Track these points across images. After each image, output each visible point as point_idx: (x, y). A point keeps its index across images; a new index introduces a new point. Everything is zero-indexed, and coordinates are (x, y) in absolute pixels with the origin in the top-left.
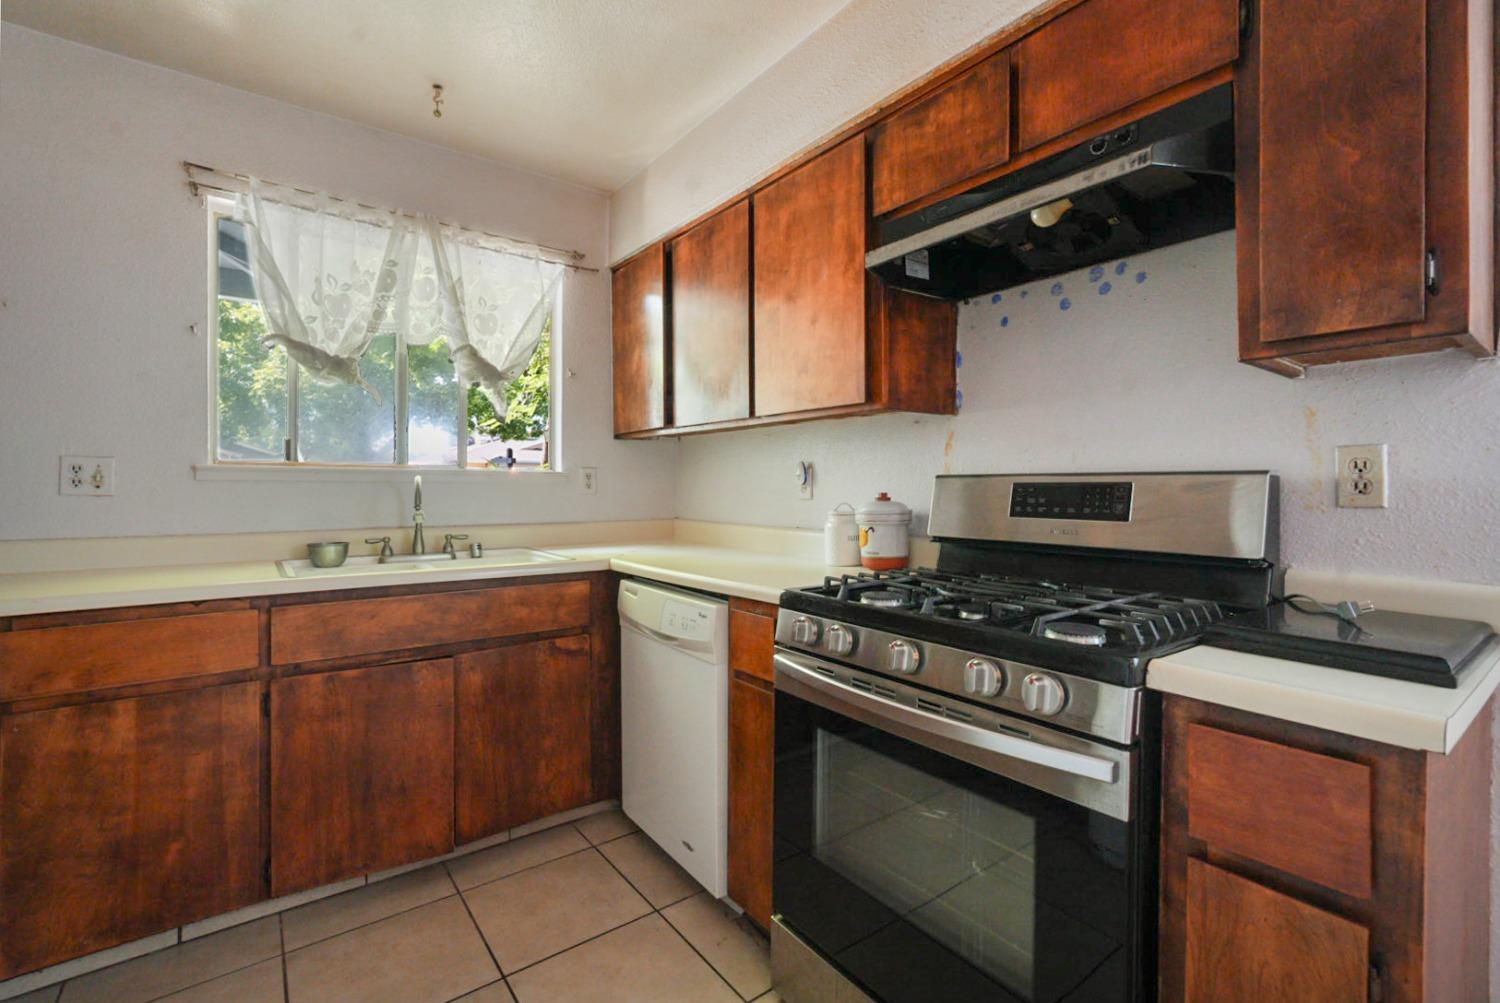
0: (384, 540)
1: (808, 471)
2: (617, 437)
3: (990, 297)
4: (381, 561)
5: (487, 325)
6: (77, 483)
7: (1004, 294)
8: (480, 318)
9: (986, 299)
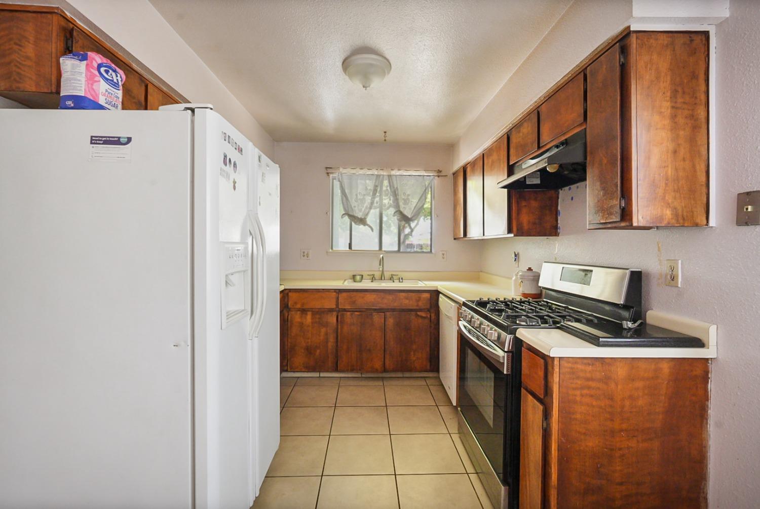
0: (373, 275)
1: (516, 256)
2: (455, 239)
3: (568, 188)
4: (372, 281)
5: (406, 201)
6: (304, 256)
7: (572, 187)
8: (404, 199)
9: (567, 188)
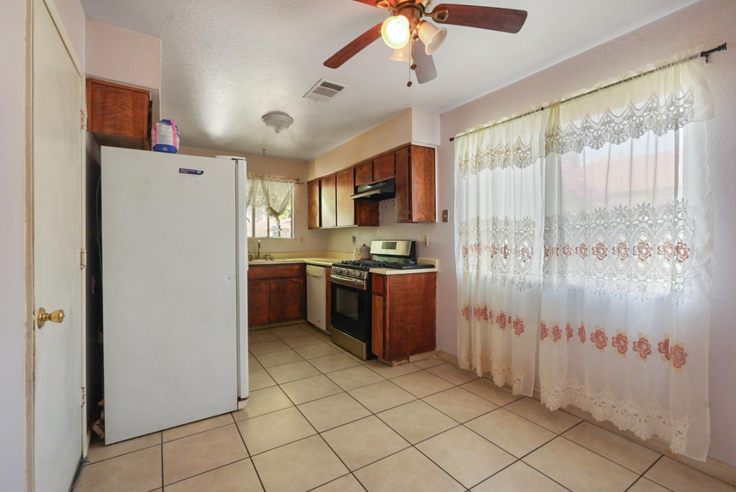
0: (250, 256)
1: (354, 238)
2: (309, 228)
5: (275, 200)
7: (386, 200)
8: (273, 199)
9: (383, 201)
